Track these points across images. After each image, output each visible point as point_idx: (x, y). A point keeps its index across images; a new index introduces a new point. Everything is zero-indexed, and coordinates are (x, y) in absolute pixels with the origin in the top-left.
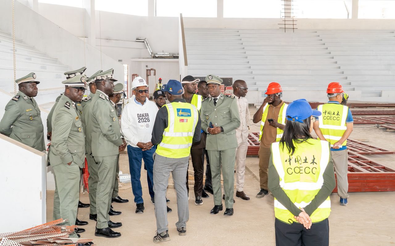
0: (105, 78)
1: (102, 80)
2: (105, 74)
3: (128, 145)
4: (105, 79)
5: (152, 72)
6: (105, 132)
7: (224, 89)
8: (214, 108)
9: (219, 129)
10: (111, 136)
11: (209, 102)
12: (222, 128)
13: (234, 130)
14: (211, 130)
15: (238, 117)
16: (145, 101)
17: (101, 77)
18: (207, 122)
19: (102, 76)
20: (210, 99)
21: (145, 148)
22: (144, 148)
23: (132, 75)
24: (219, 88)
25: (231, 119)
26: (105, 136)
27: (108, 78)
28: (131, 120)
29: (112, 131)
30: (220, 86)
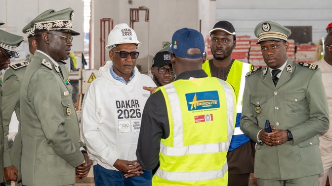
0: (48, 27)
1: (44, 30)
2: (50, 19)
3: (95, 164)
4: (48, 29)
5: (142, 14)
6: (50, 135)
7: (293, 50)
8: (274, 91)
9: (285, 135)
10: (63, 145)
11: (262, 76)
12: (288, 131)
13: (316, 136)
14: (267, 137)
15: (324, 110)
16: (132, 74)
17: (43, 24)
18: (256, 119)
19: (43, 22)
20: (265, 71)
21: (130, 173)
22: (129, 171)
23: (101, 21)
24: (285, 47)
25: (309, 114)
26: (51, 144)
27: (55, 27)
28: (104, 113)
29: (64, 134)
30: (287, 44)
